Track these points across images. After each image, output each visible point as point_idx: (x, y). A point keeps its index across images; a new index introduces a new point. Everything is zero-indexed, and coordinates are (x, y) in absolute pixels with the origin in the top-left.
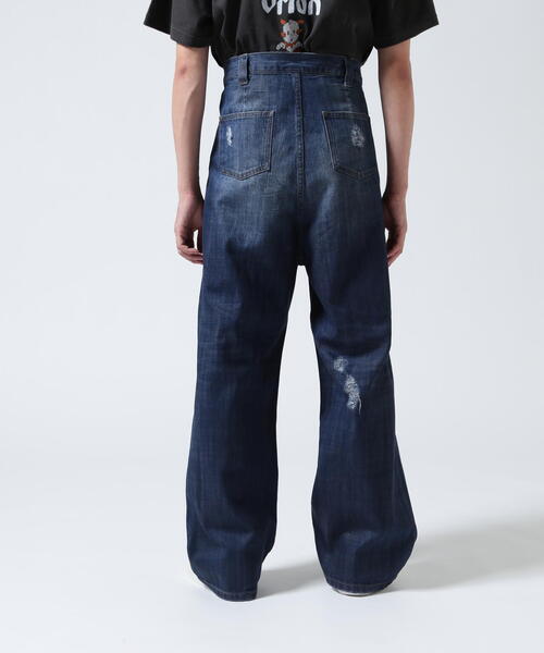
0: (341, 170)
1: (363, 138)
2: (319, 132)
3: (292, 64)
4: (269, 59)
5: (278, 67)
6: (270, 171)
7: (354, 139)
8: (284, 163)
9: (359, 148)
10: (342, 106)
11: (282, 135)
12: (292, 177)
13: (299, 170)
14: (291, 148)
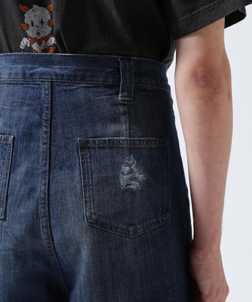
0: (98, 226)
1: (141, 177)
2: (71, 168)
3: (41, 69)
4: (14, 62)
5: (24, 74)
6: (4, 220)
7: (123, 180)
8: (22, 210)
9: (132, 192)
10: (112, 128)
11: (22, 170)
12: (33, 231)
13: (43, 222)
14: (32, 190)
